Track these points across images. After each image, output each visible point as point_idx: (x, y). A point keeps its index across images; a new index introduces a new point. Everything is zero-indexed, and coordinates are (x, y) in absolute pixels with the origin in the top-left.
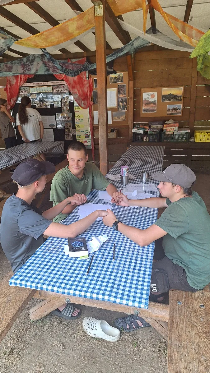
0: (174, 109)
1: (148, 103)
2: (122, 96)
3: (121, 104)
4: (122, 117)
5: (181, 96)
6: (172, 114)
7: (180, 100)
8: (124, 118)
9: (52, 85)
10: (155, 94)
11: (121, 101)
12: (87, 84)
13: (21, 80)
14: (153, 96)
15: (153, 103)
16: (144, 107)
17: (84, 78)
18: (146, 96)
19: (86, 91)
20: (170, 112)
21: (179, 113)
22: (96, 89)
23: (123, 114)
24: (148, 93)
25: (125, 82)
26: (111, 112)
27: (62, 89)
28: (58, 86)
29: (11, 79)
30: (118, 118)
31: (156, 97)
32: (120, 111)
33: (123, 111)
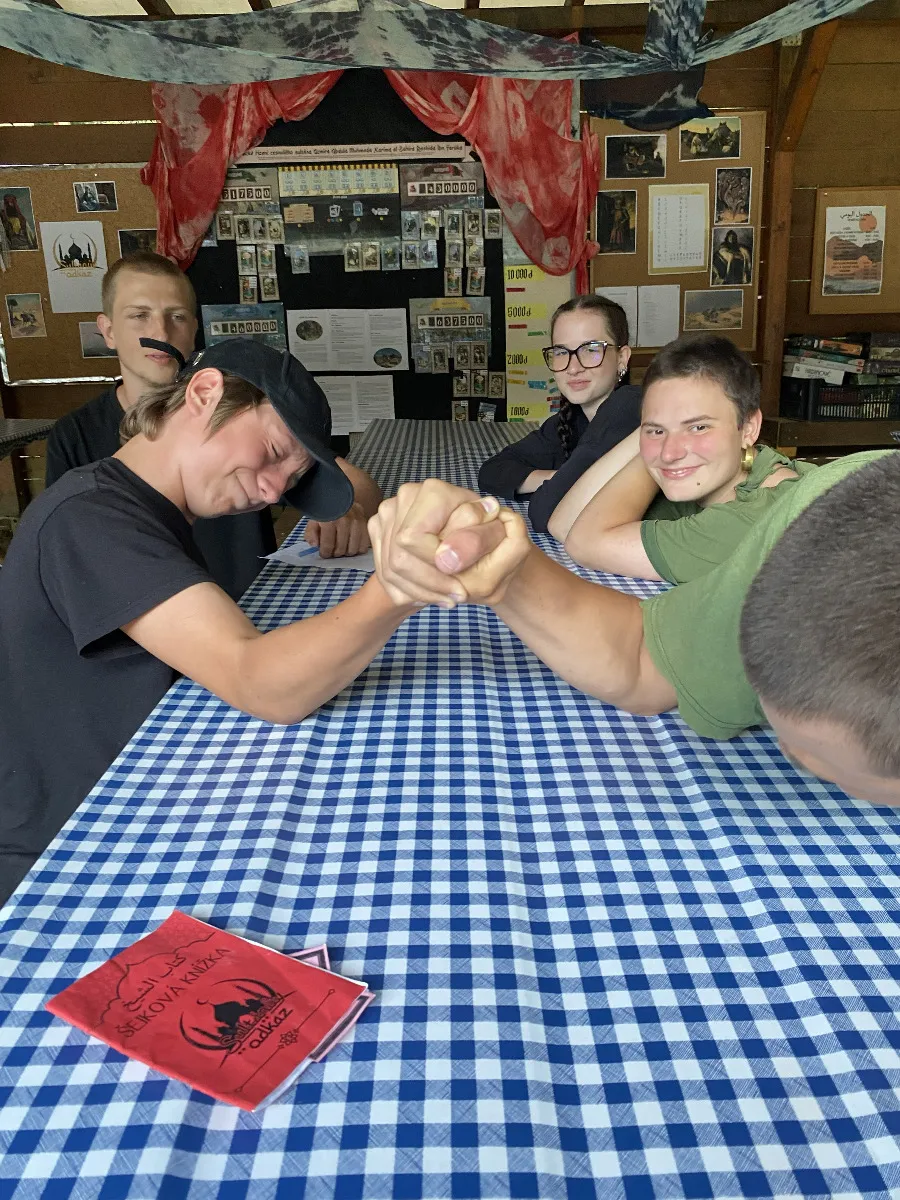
1: (847, 252)
2: (731, 222)
3: (727, 256)
4: (726, 315)
8: (734, 319)
9: (399, 162)
10: (879, 213)
11: (726, 244)
12: (574, 159)
13: (235, 132)
14: (867, 223)
15: (872, 250)
16: (829, 266)
17: (560, 132)
18: (841, 221)
19: (570, 193)
22: (611, 185)
23: (736, 298)
24: (848, 210)
25: (751, 156)
26: (675, 289)
27: (449, 178)
28: (430, 165)
29: (182, 125)
30: (710, 317)
31: (882, 227)
32: (718, 287)
33: (733, 288)
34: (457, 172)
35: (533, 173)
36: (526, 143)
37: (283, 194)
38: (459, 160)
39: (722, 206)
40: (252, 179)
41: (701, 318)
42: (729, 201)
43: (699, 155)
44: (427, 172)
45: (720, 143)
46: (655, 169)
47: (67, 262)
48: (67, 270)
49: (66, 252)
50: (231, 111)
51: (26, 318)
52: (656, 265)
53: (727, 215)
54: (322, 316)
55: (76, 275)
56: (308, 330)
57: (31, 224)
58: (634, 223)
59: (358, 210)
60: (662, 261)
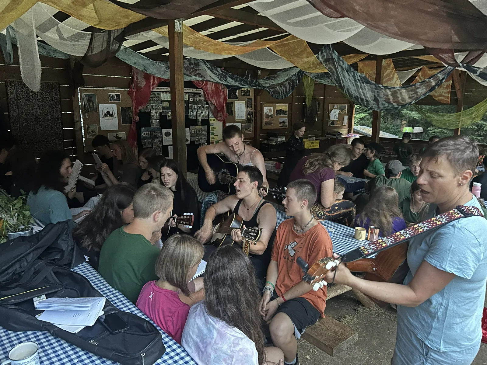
1: (268, 116)
2: (249, 110)
3: (249, 117)
5: (287, 112)
6: (282, 126)
7: (286, 115)
9: (188, 93)
10: (272, 108)
11: (249, 114)
12: (222, 94)
14: (270, 110)
15: (271, 116)
16: (265, 120)
17: (220, 88)
18: (267, 110)
19: (222, 102)
20: (281, 125)
21: (286, 126)
22: (229, 101)
23: (250, 126)
24: (267, 108)
25: (252, 96)
26: (240, 124)
27: (199, 98)
28: (195, 94)
29: (139, 80)
30: (246, 130)
31: (272, 111)
32: (248, 124)
33: (250, 124)
34: (200, 96)
35: (216, 97)
36: (214, 91)
37: (162, 99)
38: (201, 93)
39: (248, 106)
40: (155, 95)
41: (245, 130)
42: (249, 105)
43: (243, 95)
44: (194, 96)
45: (247, 93)
46: (236, 97)
47: (105, 116)
48: (106, 118)
49: (105, 113)
50: (152, 78)
51: (92, 131)
52: (237, 119)
53: (248, 108)
54: (170, 130)
55: (108, 119)
56: (168, 134)
57: (96, 104)
58: (233, 109)
60: (238, 118)
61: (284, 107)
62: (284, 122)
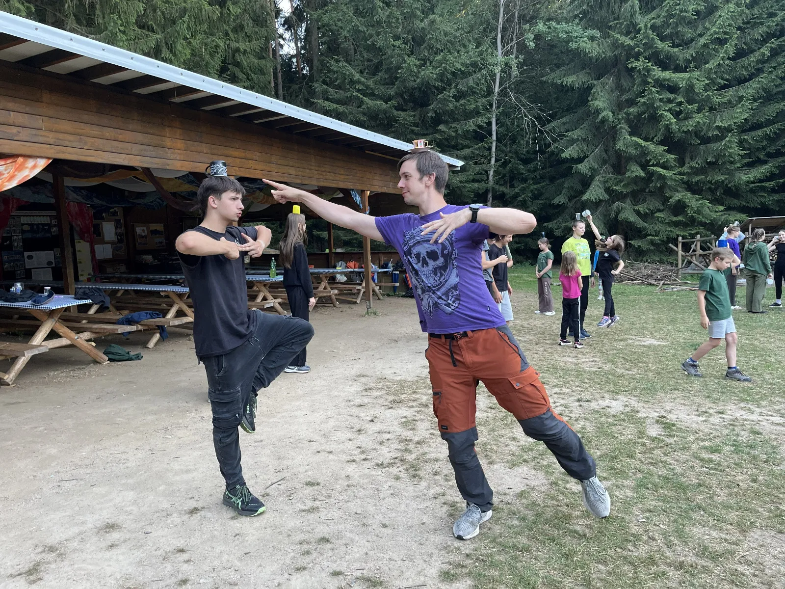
0: (160, 243)
1: (142, 237)
2: (119, 230)
3: (119, 238)
4: (121, 251)
5: (163, 232)
6: (159, 247)
7: (163, 235)
9: (50, 216)
10: (145, 229)
11: (119, 235)
12: (88, 217)
13: (13, 207)
14: (143, 231)
15: (145, 237)
16: (139, 240)
18: (139, 230)
19: (87, 223)
20: (157, 245)
21: (163, 246)
22: (95, 222)
23: (121, 247)
24: (140, 228)
25: (121, 216)
26: (110, 245)
30: (117, 251)
31: (146, 232)
32: (118, 245)
33: (121, 245)
35: (80, 219)
36: (78, 212)
37: (22, 223)
39: (117, 227)
40: (14, 219)
43: (111, 216)
45: (115, 214)
46: (103, 219)
50: (11, 202)
54: (33, 253)
56: (30, 257)
58: (101, 231)
59: (41, 226)
60: (107, 239)
61: (159, 227)
62: (161, 243)
